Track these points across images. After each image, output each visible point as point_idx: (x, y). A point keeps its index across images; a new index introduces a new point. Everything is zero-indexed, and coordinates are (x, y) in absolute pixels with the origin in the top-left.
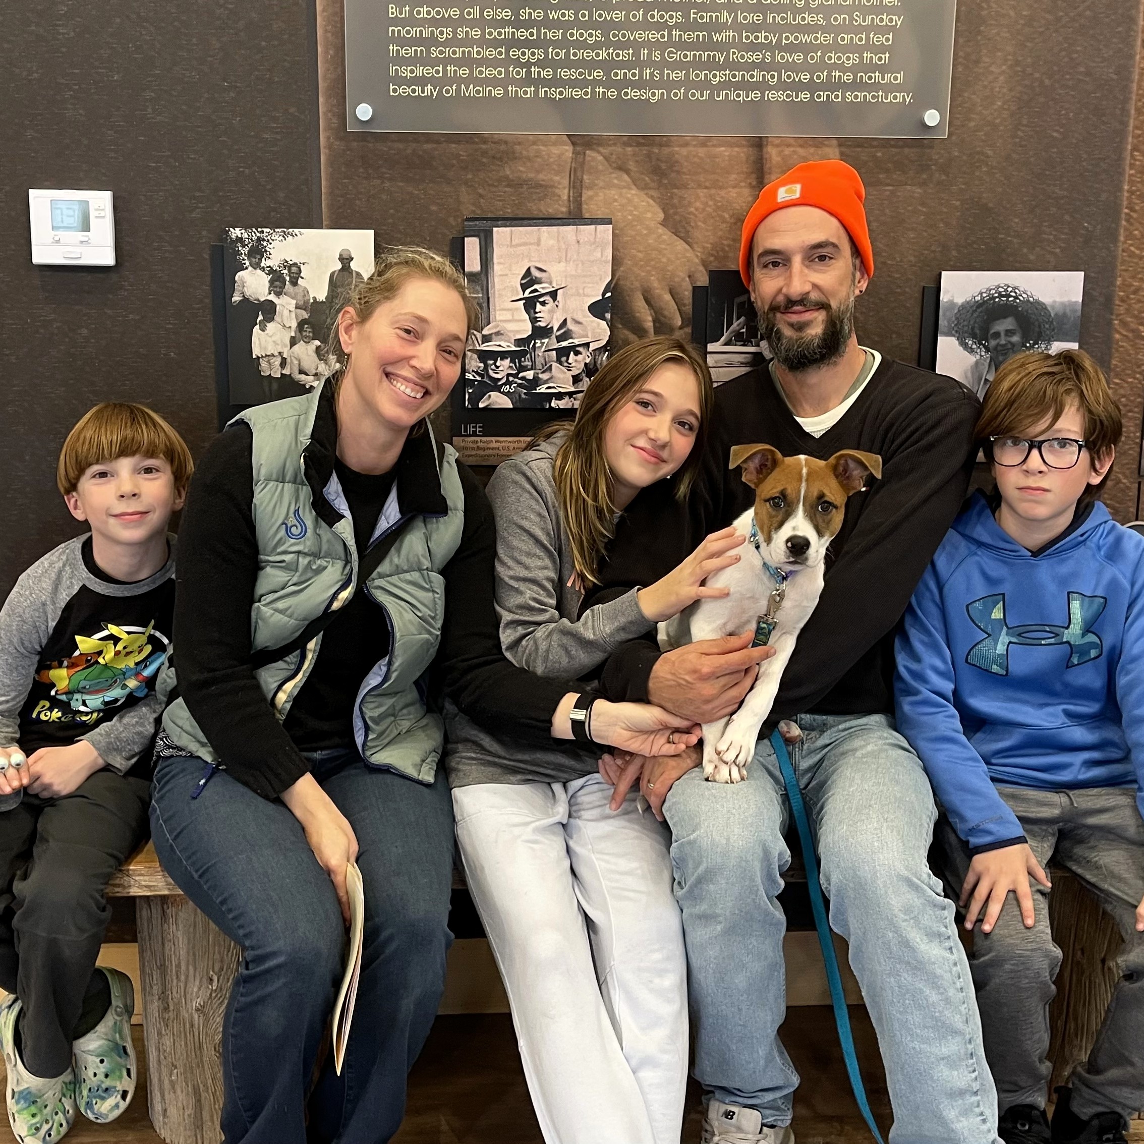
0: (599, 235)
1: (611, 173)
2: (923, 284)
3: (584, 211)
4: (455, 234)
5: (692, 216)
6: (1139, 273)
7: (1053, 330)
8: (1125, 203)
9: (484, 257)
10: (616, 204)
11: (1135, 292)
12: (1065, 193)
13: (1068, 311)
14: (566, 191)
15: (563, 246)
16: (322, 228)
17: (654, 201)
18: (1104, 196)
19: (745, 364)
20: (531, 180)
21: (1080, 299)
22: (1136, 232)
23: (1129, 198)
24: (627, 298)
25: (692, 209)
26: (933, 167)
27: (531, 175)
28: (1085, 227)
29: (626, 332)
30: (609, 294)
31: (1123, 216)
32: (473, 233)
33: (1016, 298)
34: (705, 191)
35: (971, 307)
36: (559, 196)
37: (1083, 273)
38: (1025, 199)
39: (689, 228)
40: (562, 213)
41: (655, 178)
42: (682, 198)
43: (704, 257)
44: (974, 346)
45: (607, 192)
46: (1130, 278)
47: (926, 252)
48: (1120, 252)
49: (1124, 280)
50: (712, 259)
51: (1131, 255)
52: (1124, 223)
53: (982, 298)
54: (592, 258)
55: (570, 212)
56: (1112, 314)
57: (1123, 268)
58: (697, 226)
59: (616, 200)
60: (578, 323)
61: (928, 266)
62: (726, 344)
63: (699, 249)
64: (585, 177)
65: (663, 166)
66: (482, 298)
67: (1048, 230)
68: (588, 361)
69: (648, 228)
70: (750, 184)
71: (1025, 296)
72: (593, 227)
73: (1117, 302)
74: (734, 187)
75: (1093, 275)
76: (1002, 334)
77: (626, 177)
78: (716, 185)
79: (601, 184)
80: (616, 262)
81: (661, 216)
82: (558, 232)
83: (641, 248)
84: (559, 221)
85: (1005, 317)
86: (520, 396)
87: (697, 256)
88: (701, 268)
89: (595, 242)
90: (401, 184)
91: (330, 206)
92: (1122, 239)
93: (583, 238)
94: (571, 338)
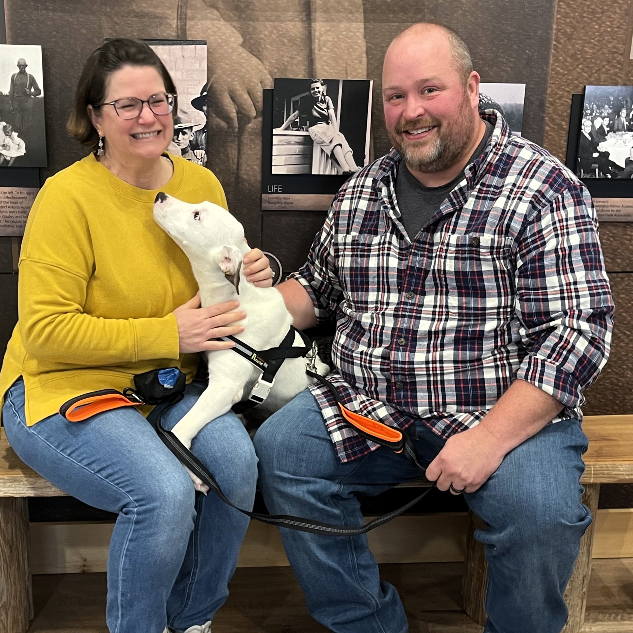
0: (197, 52)
1: (206, 9)
3: (188, 35)
5: (262, 41)
6: (563, 85)
8: (554, 37)
10: (209, 31)
11: (559, 99)
12: (514, 30)
13: (514, 111)
14: (175, 21)
15: (174, 59)
16: (6, 44)
17: (237, 30)
18: (539, 33)
19: (299, 143)
20: (150, 13)
21: (522, 102)
22: (561, 58)
23: (556, 34)
24: (219, 96)
25: (262, 36)
26: (426, 10)
27: (151, 10)
28: (526, 53)
29: (219, 120)
30: (205, 93)
31: (552, 46)
34: (271, 23)
36: (170, 25)
37: (524, 85)
38: (487, 33)
39: (260, 49)
40: (173, 36)
41: (237, 14)
42: (255, 28)
43: (270, 69)
45: (203, 22)
46: (557, 89)
48: (550, 70)
49: (552, 90)
50: (276, 70)
51: (558, 73)
52: (553, 51)
54: (193, 68)
55: (178, 36)
56: (544, 112)
57: (552, 82)
58: (266, 48)
59: (209, 28)
60: (185, 113)
62: (286, 129)
63: (267, 64)
64: (189, 12)
65: (242, 5)
67: (502, 55)
68: (192, 139)
69: (232, 48)
70: (302, 19)
71: (486, 100)
72: (193, 46)
73: (548, 105)
74: (291, 21)
75: (531, 86)
77: (216, 12)
78: (278, 19)
79: (199, 16)
80: (210, 71)
81: (241, 40)
82: (170, 49)
83: (227, 62)
84: (170, 42)
87: (266, 68)
88: (269, 77)
89: (195, 57)
90: (60, 14)
91: (11, 29)
92: (551, 62)
93: (187, 54)
94: (180, 123)
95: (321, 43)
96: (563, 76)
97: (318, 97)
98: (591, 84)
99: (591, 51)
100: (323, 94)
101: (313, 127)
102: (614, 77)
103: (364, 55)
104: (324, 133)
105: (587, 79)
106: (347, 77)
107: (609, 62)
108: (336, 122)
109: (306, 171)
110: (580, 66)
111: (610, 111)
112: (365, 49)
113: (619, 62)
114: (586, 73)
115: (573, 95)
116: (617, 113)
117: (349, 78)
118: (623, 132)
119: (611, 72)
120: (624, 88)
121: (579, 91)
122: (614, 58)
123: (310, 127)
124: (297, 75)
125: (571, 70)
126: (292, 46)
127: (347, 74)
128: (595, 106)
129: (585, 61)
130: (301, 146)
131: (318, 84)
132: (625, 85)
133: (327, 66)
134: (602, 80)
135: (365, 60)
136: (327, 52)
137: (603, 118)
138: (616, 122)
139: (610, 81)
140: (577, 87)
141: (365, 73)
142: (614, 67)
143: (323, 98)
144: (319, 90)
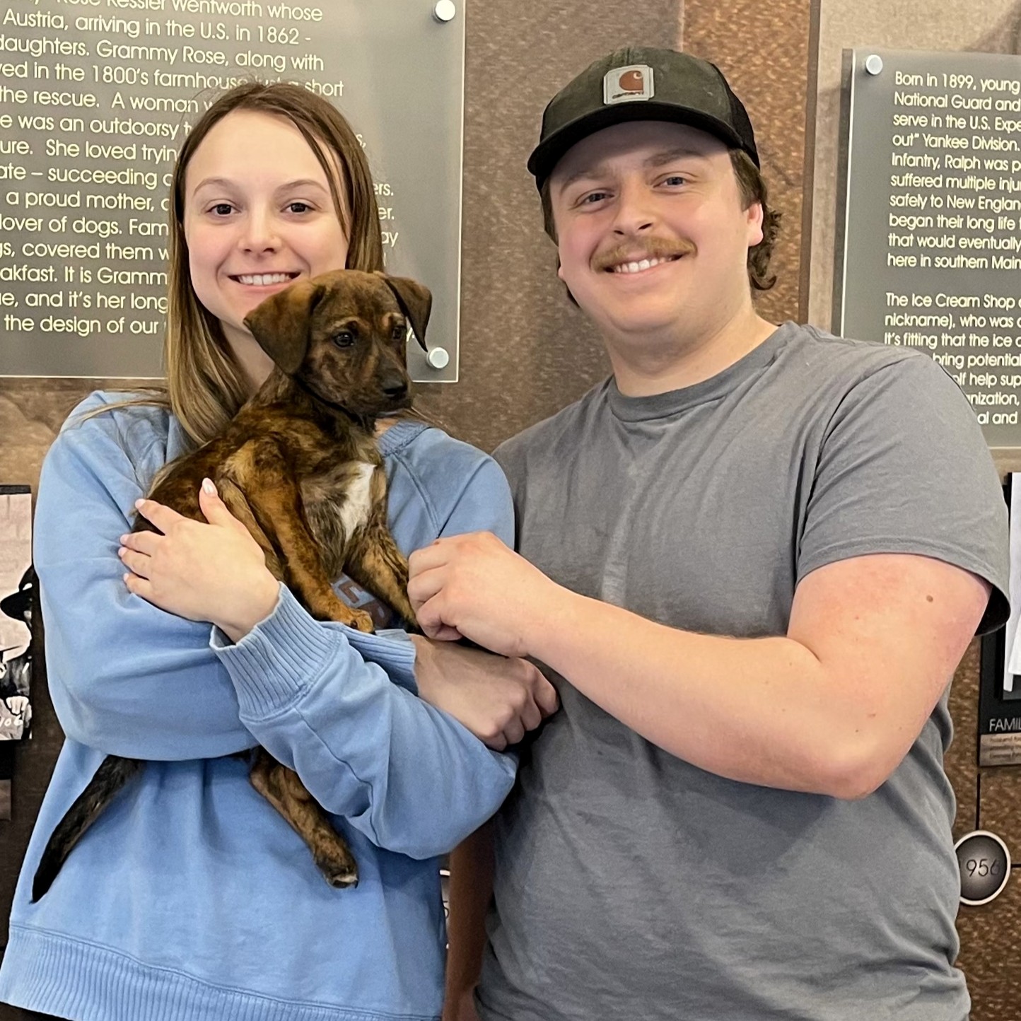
0: (13, 508)
1: (28, 425)
10: (33, 465)
30: (27, 587)
45: (22, 449)
54: (4, 538)
59: (34, 461)
68: (1, 675)
72: (4, 497)
77: (47, 430)
89: (8, 516)
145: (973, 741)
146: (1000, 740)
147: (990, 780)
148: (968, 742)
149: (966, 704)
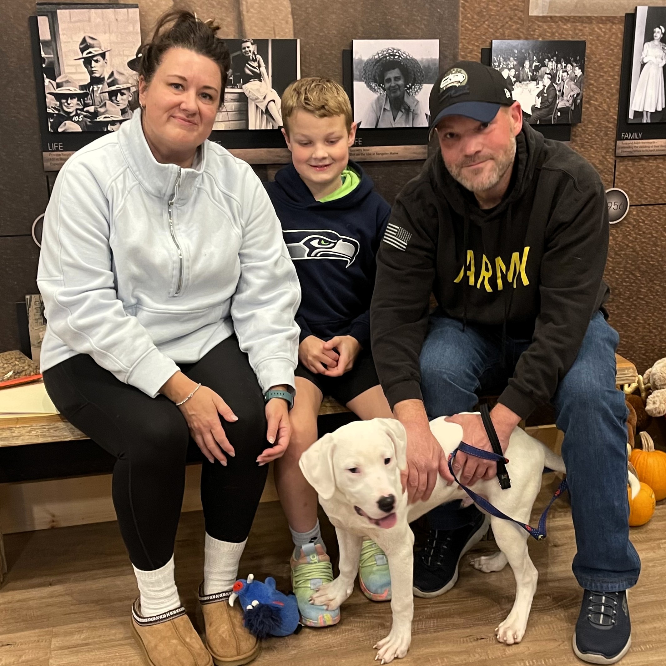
0: (130, 15)
2: (343, 48)
4: (30, 14)
6: (472, 40)
7: (423, 76)
9: (52, 30)
11: (471, 52)
13: (431, 64)
15: (107, 23)
19: (235, 100)
21: (437, 57)
22: (469, 15)
28: (438, 12)
30: (140, 55)
31: (461, 5)
32: (43, 14)
33: (399, 56)
35: (373, 62)
37: (438, 41)
44: (376, 88)
46: (467, 44)
47: (343, 28)
48: (460, 27)
49: (464, 45)
51: (467, 29)
52: (461, 9)
53: (379, 57)
54: (127, 31)
57: (463, 37)
60: (121, 74)
61: (345, 36)
66: (54, 57)
67: (416, 14)
68: (130, 99)
71: (404, 55)
72: (125, 10)
75: (445, 42)
76: (393, 80)
80: (144, 33)
82: (102, 13)
84: (103, 6)
85: (394, 69)
86: (86, 123)
89: (128, 20)
92: (461, 19)
93: (120, 18)
94: (118, 84)
95: (249, 5)
96: (472, 32)
97: (249, 56)
98: (497, 38)
99: (495, 9)
100: (254, 53)
101: (247, 85)
102: (516, 32)
103: (290, 16)
104: (258, 90)
105: (493, 34)
106: (275, 36)
107: (511, 19)
108: (268, 79)
109: (243, 127)
110: (486, 23)
111: (515, 63)
112: (290, 9)
113: (520, 19)
114: (492, 28)
115: (482, 49)
116: (521, 64)
117: (277, 38)
118: (528, 82)
119: (514, 27)
120: (526, 42)
121: (487, 46)
122: (516, 15)
123: (243, 84)
124: (227, 36)
125: (479, 26)
126: (221, 9)
127: (275, 33)
128: (501, 58)
129: (490, 17)
130: (236, 103)
131: (249, 44)
132: (526, 39)
133: (256, 27)
134: (506, 35)
135: (291, 20)
136: (255, 13)
137: (510, 70)
138: (521, 72)
139: (513, 36)
140: (485, 41)
141: (292, 32)
142: (517, 23)
143: (254, 56)
144: (250, 49)
145: (613, 144)
146: (627, 144)
147: (621, 163)
148: (611, 145)
149: (610, 125)
